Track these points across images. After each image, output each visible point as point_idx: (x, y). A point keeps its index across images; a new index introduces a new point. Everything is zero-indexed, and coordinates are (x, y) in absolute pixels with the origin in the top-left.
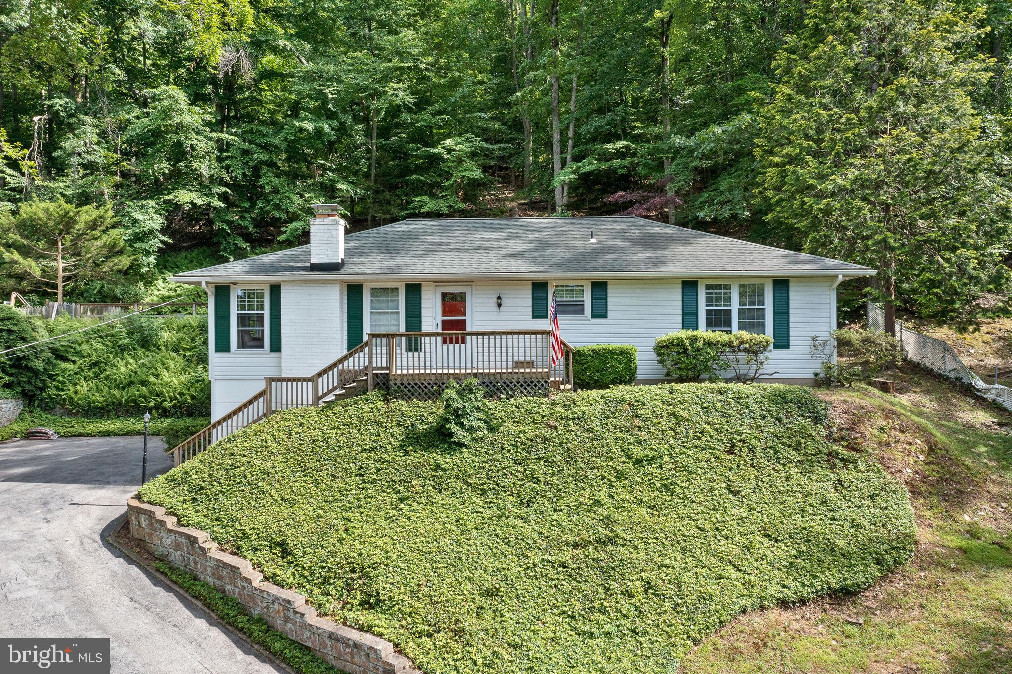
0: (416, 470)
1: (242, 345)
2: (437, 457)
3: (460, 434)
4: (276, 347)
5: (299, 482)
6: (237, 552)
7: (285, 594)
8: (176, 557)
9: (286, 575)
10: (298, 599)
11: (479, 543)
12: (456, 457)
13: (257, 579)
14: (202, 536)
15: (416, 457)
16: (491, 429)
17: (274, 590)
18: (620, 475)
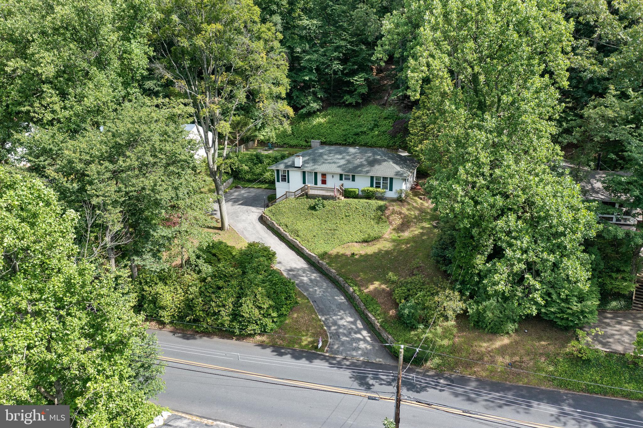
0: (309, 214)
1: (282, 181)
2: (313, 212)
3: (317, 208)
4: (288, 182)
5: (290, 214)
6: (280, 226)
7: (286, 233)
8: (271, 225)
9: (286, 230)
10: (288, 234)
11: (316, 228)
12: (316, 212)
13: (282, 230)
14: (274, 222)
15: (310, 211)
16: (324, 207)
17: (284, 232)
18: (342, 218)
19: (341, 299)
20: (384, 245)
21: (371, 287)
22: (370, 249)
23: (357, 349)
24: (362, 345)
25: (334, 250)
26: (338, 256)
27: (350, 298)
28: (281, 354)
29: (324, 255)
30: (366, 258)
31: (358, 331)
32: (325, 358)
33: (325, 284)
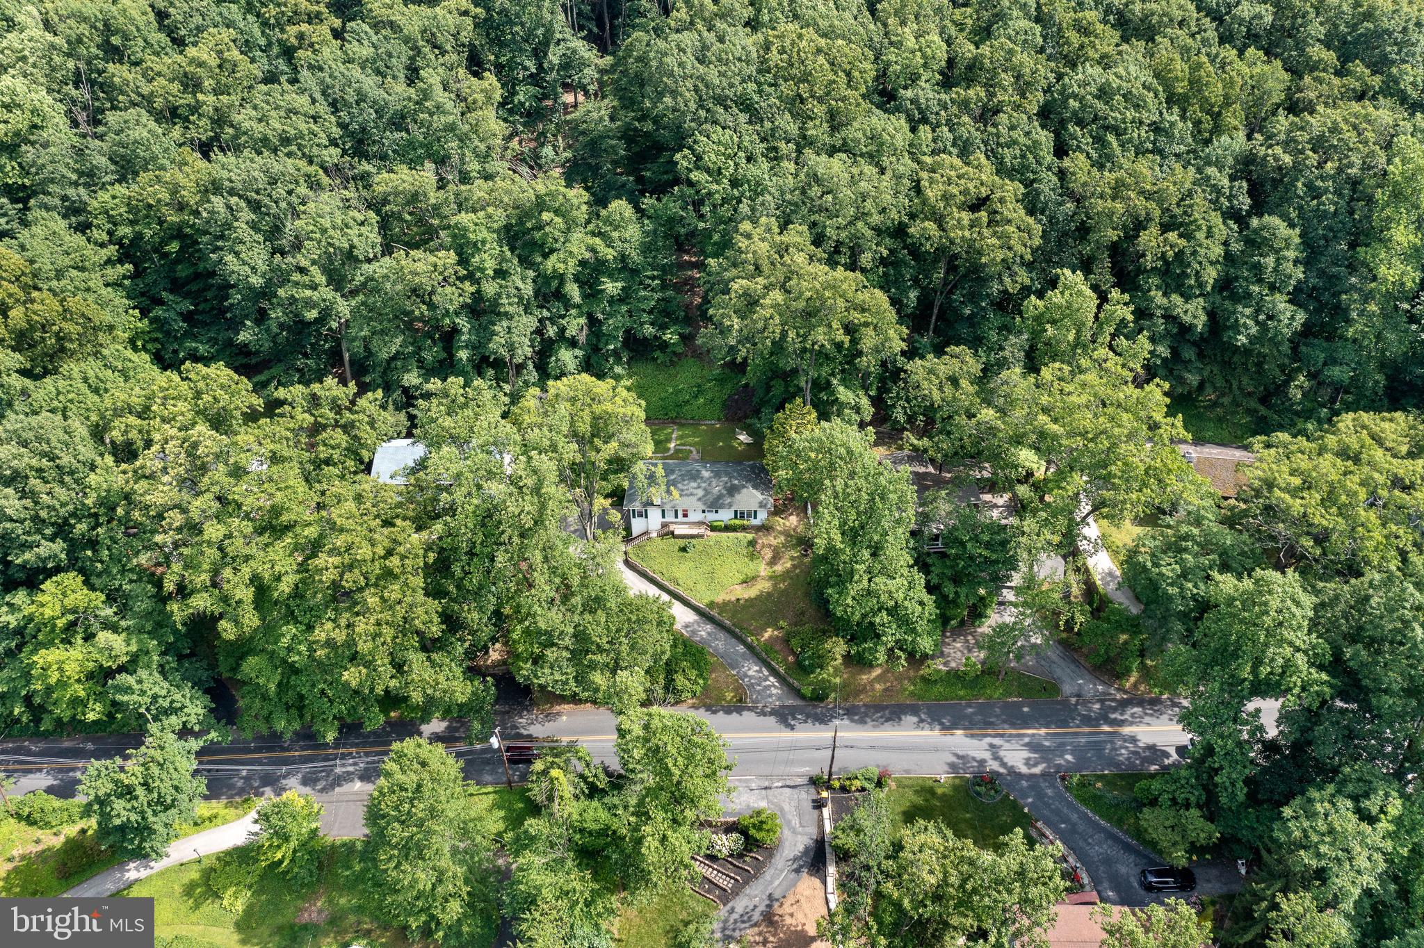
0: (682, 557)
1: (639, 517)
2: (685, 555)
3: (688, 550)
4: (646, 519)
5: (661, 559)
6: (655, 574)
7: (665, 582)
9: (664, 579)
10: (667, 583)
11: (693, 573)
12: (688, 555)
13: (659, 579)
14: (647, 570)
15: (682, 554)
16: (695, 549)
17: (663, 581)
18: (717, 559)
19: (741, 648)
20: (764, 586)
21: (766, 635)
22: (752, 592)
23: (771, 696)
24: (774, 691)
25: (720, 598)
26: (726, 604)
27: (749, 647)
28: (715, 712)
29: (712, 605)
30: (750, 601)
31: (766, 679)
32: (749, 709)
33: (722, 635)
